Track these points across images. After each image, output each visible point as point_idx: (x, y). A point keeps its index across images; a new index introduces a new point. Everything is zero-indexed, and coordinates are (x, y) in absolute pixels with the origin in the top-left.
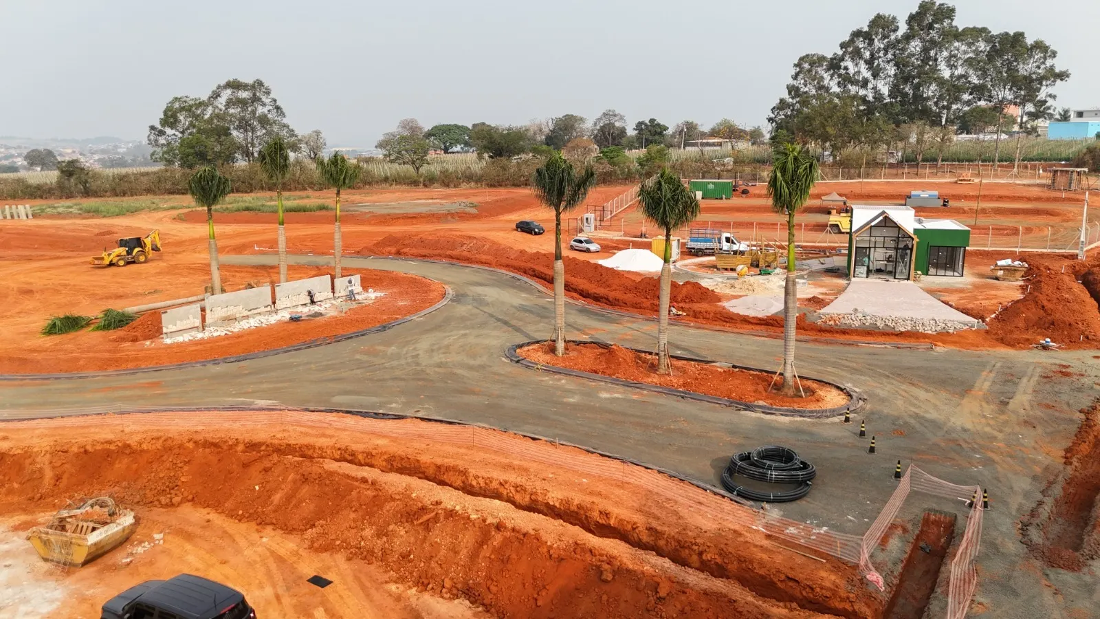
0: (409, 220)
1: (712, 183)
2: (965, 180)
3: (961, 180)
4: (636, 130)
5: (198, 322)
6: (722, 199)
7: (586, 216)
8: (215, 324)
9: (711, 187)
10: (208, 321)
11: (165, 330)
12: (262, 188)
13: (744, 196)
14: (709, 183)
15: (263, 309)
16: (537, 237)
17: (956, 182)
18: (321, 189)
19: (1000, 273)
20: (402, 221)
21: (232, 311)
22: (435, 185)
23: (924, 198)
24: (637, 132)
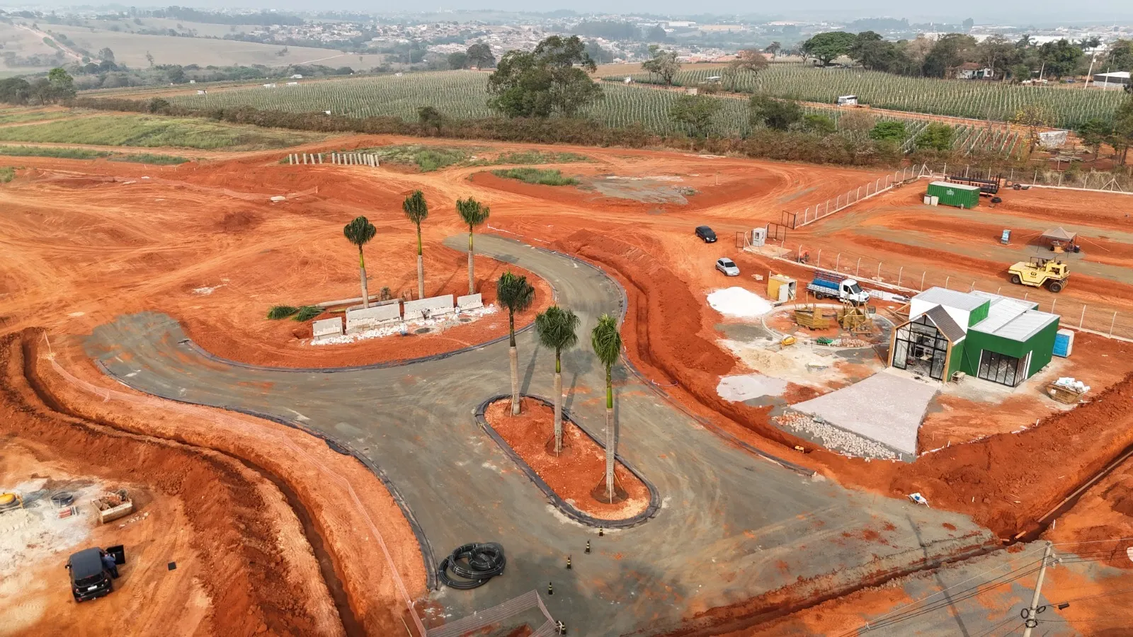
1: (953, 189)
5: (339, 329)
6: (960, 207)
7: (756, 230)
8: (352, 331)
9: (950, 193)
10: (348, 328)
11: (314, 334)
12: (562, 140)
13: (993, 205)
14: (949, 188)
15: (392, 320)
16: (707, 244)
18: (608, 146)
19: (1053, 392)
21: (366, 321)
22: (704, 150)
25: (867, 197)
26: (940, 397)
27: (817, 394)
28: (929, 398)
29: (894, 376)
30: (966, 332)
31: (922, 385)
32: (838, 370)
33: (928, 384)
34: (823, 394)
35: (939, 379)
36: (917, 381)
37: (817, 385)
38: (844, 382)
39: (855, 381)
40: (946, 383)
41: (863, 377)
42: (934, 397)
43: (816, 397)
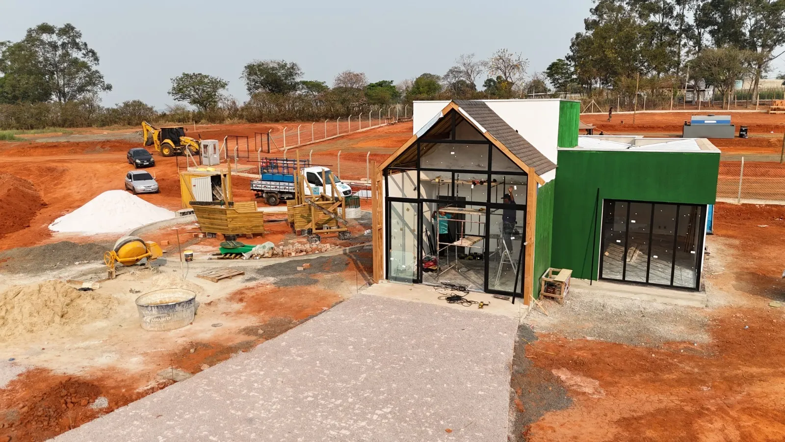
0: (49, 150)
2: (779, 109)
3: (775, 110)
4: (485, 86)
7: (205, 142)
17: (767, 113)
20: (40, 150)
22: (203, 121)
23: (709, 125)
24: (485, 88)
25: (360, 130)
26: (537, 346)
27: (102, 402)
28: (507, 355)
29: (389, 303)
30: (554, 159)
31: (473, 315)
32: (237, 306)
33: (485, 310)
34: (126, 400)
35: (515, 295)
36: (455, 306)
37: (133, 364)
38: (242, 338)
39: (271, 331)
40: (533, 301)
41: (303, 316)
42: (519, 349)
43: (91, 416)
